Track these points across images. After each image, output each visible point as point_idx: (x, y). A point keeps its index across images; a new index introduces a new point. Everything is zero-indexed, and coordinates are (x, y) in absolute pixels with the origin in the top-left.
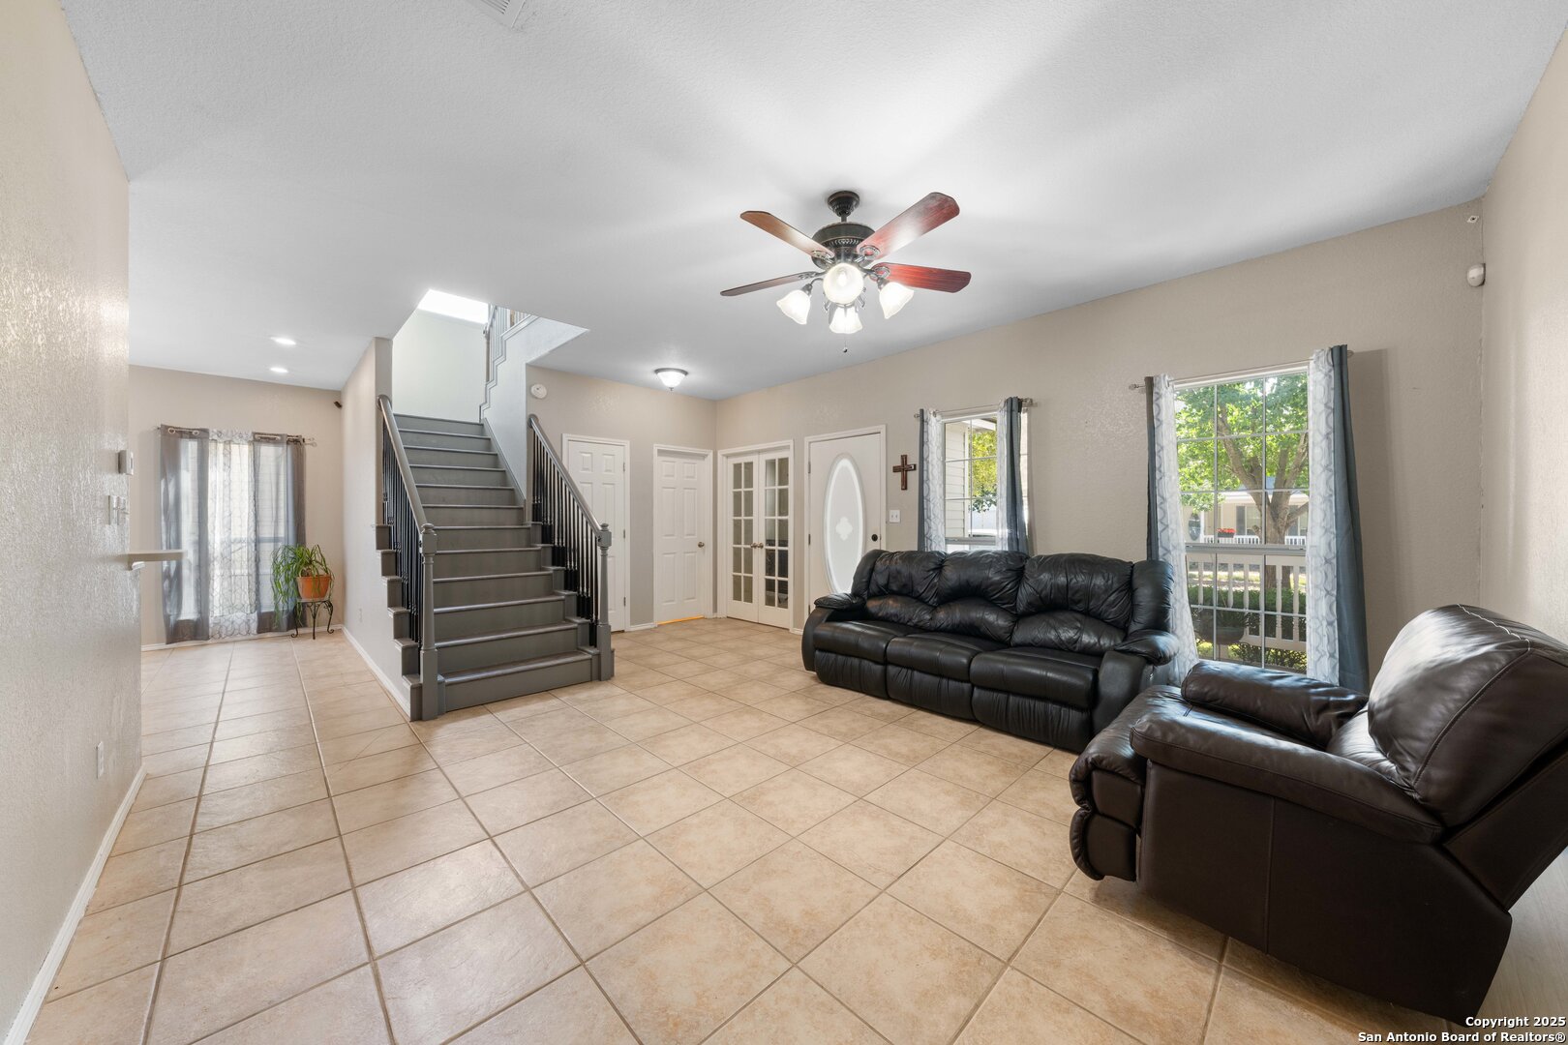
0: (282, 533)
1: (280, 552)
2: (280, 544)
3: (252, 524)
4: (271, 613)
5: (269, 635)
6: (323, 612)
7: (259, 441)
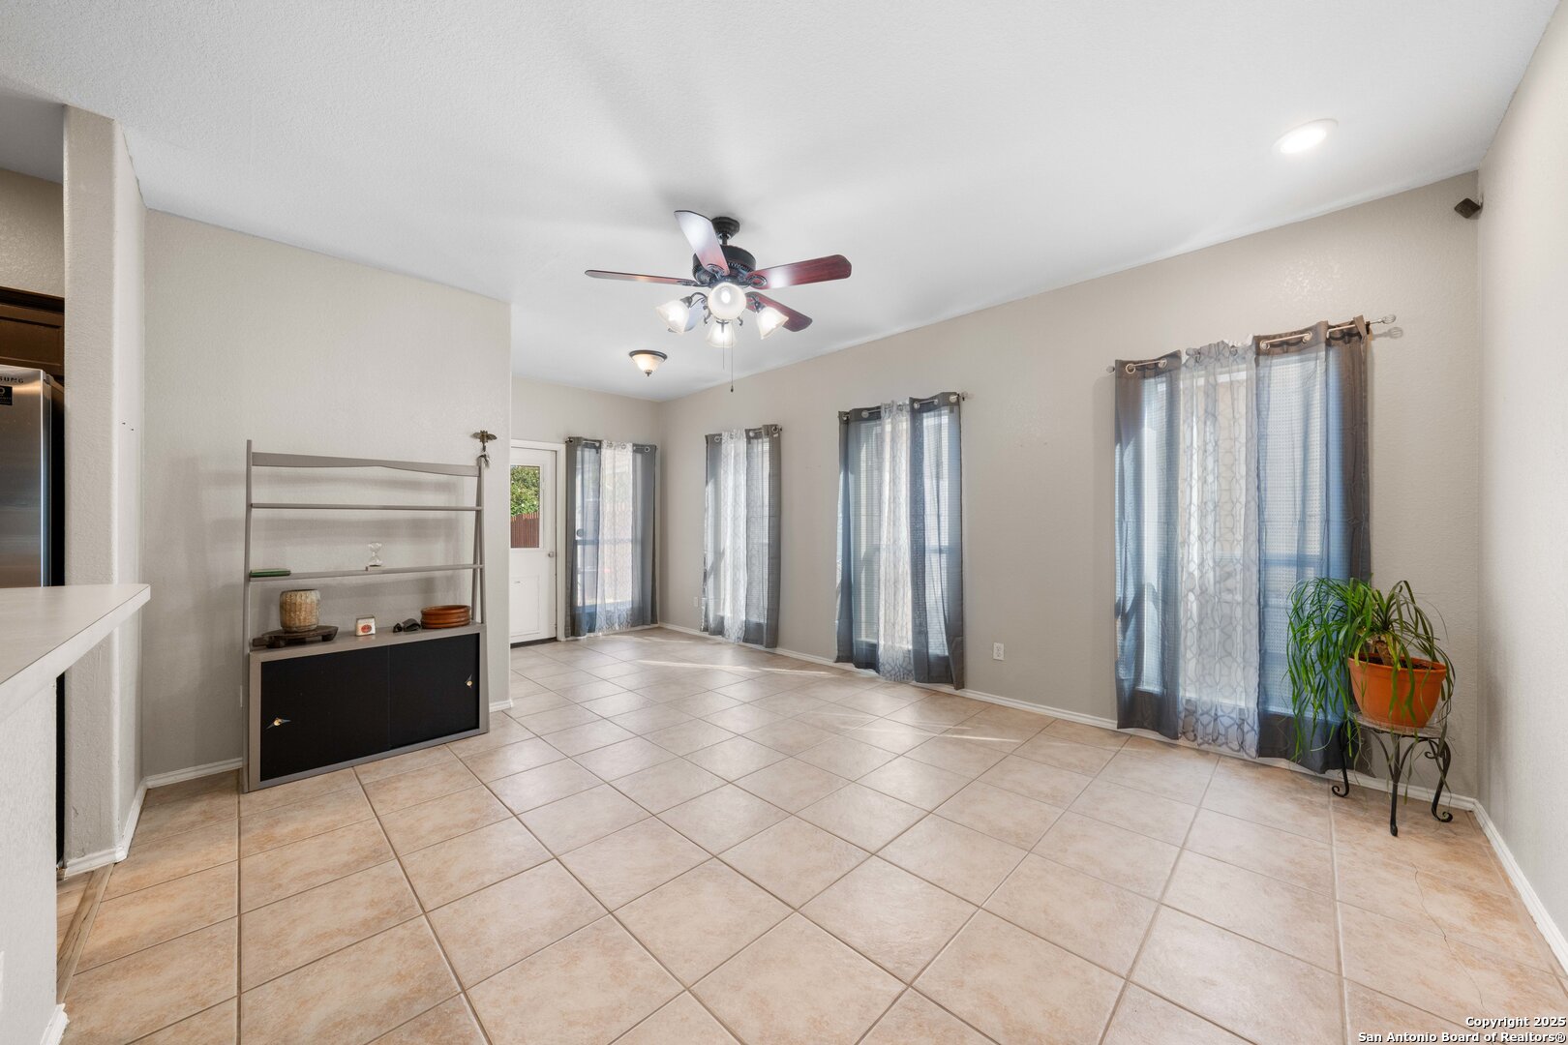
0: (1314, 548)
1: (1311, 589)
2: (1311, 574)
3: (1254, 526)
4: (1289, 718)
5: (1283, 763)
6: (1421, 760)
7: (1267, 353)
